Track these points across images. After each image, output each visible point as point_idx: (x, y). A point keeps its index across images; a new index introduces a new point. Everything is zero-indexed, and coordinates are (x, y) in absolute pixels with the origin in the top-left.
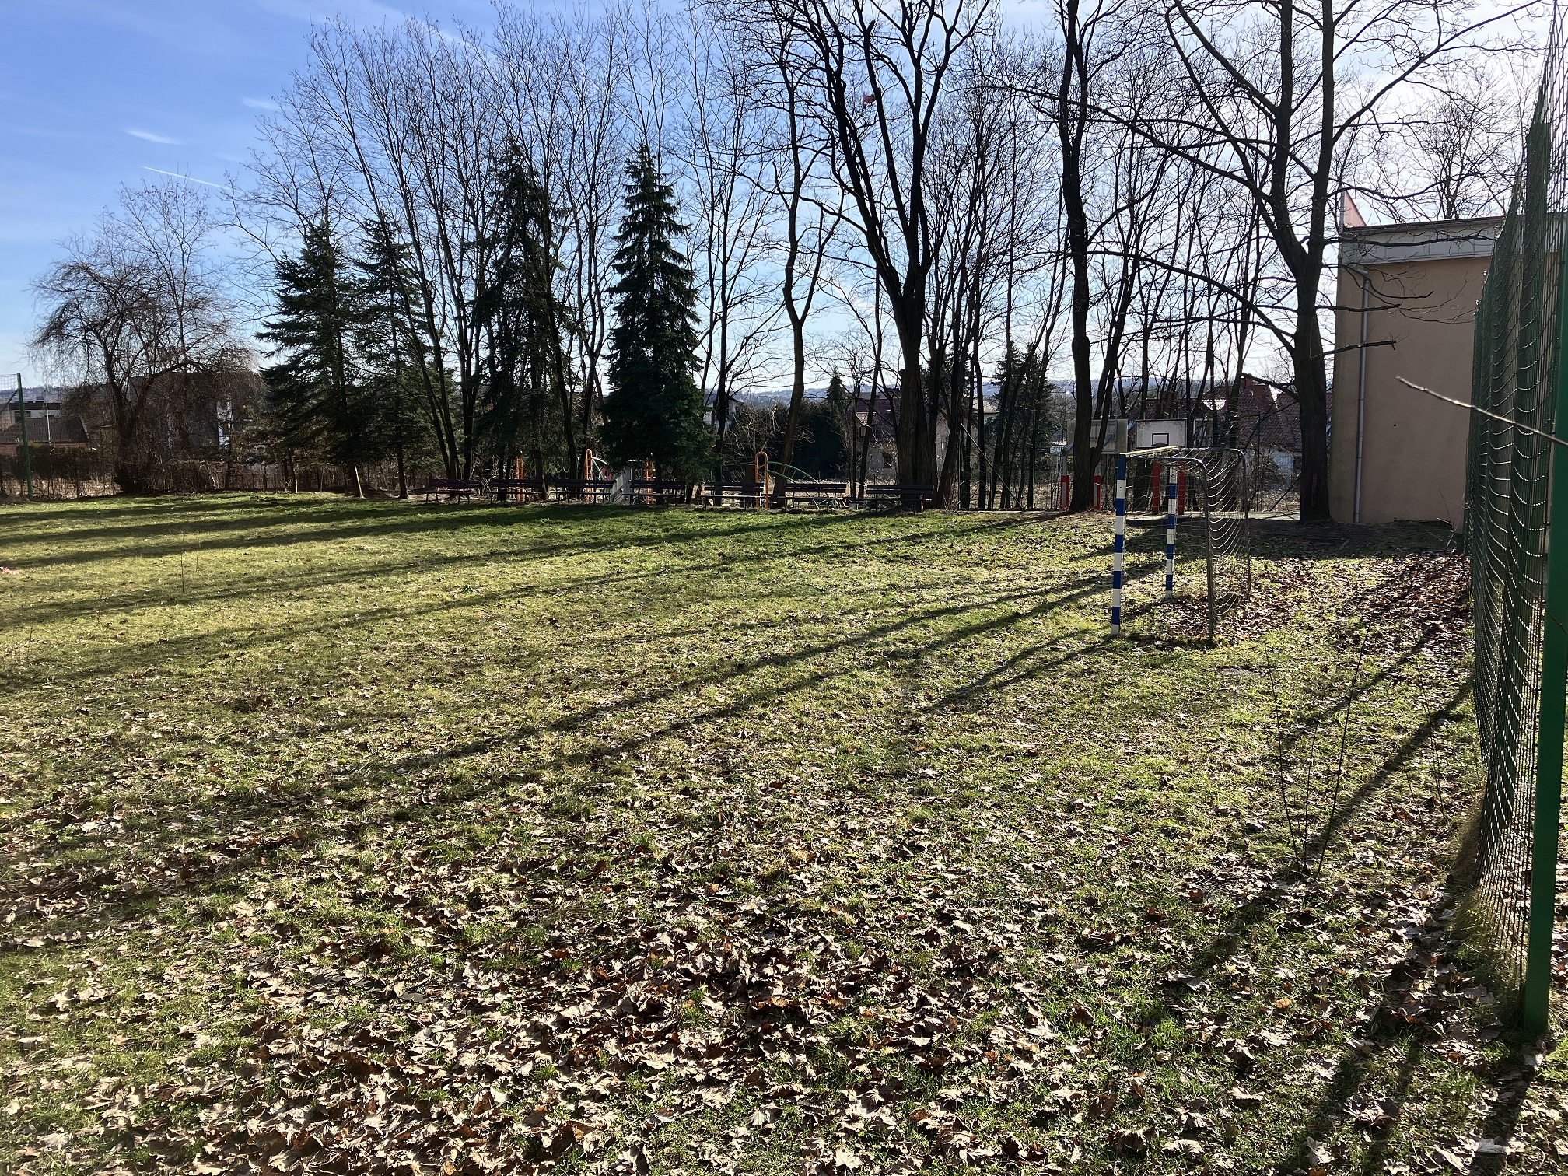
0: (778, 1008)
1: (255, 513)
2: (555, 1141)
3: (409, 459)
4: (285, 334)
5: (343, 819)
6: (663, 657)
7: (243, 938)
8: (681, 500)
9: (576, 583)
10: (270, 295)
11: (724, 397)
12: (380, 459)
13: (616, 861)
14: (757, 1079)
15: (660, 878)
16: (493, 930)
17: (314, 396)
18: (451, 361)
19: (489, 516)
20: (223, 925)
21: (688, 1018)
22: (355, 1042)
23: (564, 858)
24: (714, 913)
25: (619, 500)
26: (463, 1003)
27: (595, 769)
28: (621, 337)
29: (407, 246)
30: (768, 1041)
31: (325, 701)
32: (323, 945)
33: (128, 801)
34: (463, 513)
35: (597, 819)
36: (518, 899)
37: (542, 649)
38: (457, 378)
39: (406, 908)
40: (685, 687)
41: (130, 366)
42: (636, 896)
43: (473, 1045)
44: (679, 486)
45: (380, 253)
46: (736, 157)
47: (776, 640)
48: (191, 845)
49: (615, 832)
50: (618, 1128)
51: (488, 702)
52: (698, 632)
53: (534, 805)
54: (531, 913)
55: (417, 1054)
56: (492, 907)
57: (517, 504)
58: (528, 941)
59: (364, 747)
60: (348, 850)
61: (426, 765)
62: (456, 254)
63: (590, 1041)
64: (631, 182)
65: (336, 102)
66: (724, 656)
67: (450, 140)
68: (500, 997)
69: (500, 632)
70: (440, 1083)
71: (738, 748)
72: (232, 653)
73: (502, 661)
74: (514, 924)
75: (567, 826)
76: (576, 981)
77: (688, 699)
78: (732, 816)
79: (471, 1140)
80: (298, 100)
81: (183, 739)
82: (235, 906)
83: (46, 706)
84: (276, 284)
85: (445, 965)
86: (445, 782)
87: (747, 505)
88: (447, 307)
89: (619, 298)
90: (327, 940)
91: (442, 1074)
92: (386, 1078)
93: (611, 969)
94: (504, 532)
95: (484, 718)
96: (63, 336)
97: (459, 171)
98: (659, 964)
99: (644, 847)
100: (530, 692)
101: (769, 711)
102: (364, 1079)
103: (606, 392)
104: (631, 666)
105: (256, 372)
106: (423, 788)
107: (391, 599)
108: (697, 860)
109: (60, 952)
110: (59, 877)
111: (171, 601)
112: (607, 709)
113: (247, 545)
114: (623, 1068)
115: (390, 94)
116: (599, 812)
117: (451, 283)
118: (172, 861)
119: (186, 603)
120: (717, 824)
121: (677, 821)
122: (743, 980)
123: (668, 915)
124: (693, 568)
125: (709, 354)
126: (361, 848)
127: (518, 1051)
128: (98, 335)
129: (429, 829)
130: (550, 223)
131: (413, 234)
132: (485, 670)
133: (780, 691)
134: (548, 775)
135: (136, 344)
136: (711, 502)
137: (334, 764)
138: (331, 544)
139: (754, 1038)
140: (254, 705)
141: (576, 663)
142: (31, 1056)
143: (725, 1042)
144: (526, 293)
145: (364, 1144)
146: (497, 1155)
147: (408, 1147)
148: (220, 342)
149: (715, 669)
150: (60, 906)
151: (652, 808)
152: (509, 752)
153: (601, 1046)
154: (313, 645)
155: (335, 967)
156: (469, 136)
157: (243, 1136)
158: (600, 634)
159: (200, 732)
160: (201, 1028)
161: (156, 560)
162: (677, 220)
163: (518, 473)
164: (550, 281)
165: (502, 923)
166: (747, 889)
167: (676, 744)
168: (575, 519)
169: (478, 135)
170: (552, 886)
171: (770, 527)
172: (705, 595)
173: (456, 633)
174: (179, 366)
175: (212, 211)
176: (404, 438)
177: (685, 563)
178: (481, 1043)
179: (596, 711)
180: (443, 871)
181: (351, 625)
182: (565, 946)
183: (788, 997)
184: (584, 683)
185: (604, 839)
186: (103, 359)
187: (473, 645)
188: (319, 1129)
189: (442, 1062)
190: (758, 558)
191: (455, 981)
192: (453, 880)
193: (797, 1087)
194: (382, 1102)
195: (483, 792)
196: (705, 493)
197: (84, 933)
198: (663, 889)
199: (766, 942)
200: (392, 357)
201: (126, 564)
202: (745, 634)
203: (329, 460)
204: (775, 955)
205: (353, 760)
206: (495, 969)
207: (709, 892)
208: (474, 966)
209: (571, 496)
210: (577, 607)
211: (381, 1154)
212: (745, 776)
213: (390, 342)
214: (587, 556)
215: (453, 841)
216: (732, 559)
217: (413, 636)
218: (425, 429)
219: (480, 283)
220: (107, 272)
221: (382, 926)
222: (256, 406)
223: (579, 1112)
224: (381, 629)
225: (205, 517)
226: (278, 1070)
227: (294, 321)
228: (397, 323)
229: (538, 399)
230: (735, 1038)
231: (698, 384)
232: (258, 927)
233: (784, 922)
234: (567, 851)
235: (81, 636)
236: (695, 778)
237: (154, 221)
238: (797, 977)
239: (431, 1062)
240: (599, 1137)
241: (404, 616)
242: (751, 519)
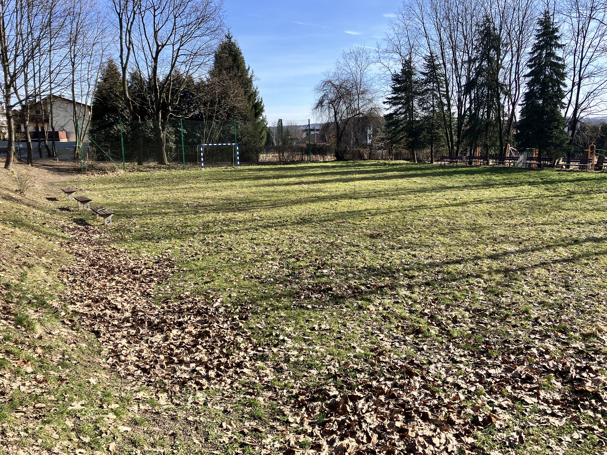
0: (589, 391)
1: (378, 168)
2: (484, 420)
3: (435, 148)
4: (393, 101)
5: (406, 282)
6: (538, 233)
7: (371, 318)
8: (550, 166)
9: (500, 200)
10: (389, 87)
11: (575, 120)
12: (424, 148)
13: (514, 315)
14: (576, 419)
15: (533, 325)
16: (462, 333)
17: (402, 124)
18: (454, 109)
19: (465, 171)
20: (365, 312)
21: (544, 386)
22: (409, 363)
23: (491, 310)
24: (559, 345)
25: (520, 165)
26: (449, 358)
27: (506, 276)
28: (527, 96)
29: (440, 64)
30: (582, 405)
31: (401, 238)
32: (398, 326)
33: (337, 264)
34: (454, 169)
35: (506, 297)
36: (472, 323)
37: (485, 225)
38: (456, 116)
39: (429, 318)
40: (548, 247)
41: (342, 115)
42: (522, 331)
43: (452, 375)
44: (550, 160)
45: (430, 68)
46: (592, 11)
47: (595, 231)
48: (355, 282)
49: (514, 303)
50: (511, 422)
51: (462, 245)
52: (556, 224)
53: (479, 287)
54: (477, 329)
55: (430, 373)
56: (462, 324)
57: (476, 166)
58: (475, 339)
59: (414, 256)
60: (408, 293)
61: (438, 266)
62: (459, 66)
63: (500, 384)
64: (539, 28)
65: (418, 11)
66: (568, 236)
67: (460, 20)
68: (463, 359)
69: (468, 217)
70: (439, 386)
71: (573, 277)
72: (370, 217)
73: (468, 229)
74: (470, 332)
75: (493, 298)
76: (495, 360)
77: (550, 253)
78: (569, 305)
79: (450, 410)
80: (404, 13)
81: (354, 246)
82: (369, 306)
83: (313, 230)
84: (391, 83)
85: (443, 342)
86: (444, 273)
87: (583, 168)
88: (454, 88)
89: (528, 79)
90: (400, 324)
91: (440, 382)
92: (419, 379)
93: (510, 358)
94: (471, 177)
95: (460, 250)
96: (322, 106)
97: (463, 32)
98: (531, 361)
99: (526, 312)
100: (479, 242)
101: (590, 262)
102: (411, 377)
103: (518, 120)
104: (524, 236)
105: (382, 116)
106: (436, 274)
107: (426, 202)
108: (551, 321)
109: (316, 311)
110: (316, 287)
111: (351, 198)
112: (512, 253)
113: (376, 179)
114: (515, 399)
115: (439, 5)
116: (507, 294)
117: (456, 77)
118: (350, 287)
119: (355, 199)
120: (561, 307)
121: (542, 303)
122: (572, 376)
123: (537, 341)
124: (554, 196)
125: (570, 101)
126: (413, 293)
127: (470, 381)
128: (333, 105)
129: (438, 290)
130: (500, 49)
131: (443, 59)
132: (461, 231)
133: (596, 254)
134: (486, 276)
135: (344, 108)
136: (564, 167)
137: (404, 261)
138: (405, 180)
139: (576, 402)
140: (377, 236)
141: (499, 232)
142: (308, 343)
143: (561, 400)
144: (487, 80)
145: (411, 400)
146: (460, 418)
147: (427, 406)
148: (370, 106)
149: (563, 241)
150: (316, 296)
151: (531, 296)
152: (470, 265)
153: (505, 388)
154: (397, 217)
155: (402, 334)
156: (469, 17)
157: (371, 386)
158: (510, 221)
159: (359, 244)
160: (358, 346)
161: (346, 183)
162: (559, 42)
163: (478, 154)
164: (498, 73)
165: (466, 331)
166: (575, 338)
167: (543, 271)
168: (501, 173)
169: (472, 17)
170: (486, 320)
171: (594, 179)
172: (559, 208)
173: (450, 216)
174: (357, 115)
175: (371, 58)
176: (433, 140)
177: (550, 193)
178: (455, 374)
179: (507, 253)
180: (443, 307)
181: (411, 210)
182: (490, 345)
183: (594, 388)
184: (502, 241)
185: (509, 306)
186: (334, 113)
187: (457, 221)
188: (396, 391)
189: (440, 378)
190: (588, 193)
191: (446, 349)
192: (446, 311)
193: (596, 427)
194: (418, 387)
195: (460, 278)
196: (561, 163)
197: (323, 306)
198: (535, 330)
199: (584, 362)
200: (431, 109)
201: (337, 184)
202: (579, 227)
203: (406, 148)
204: (588, 368)
205: (410, 260)
206: (462, 348)
207: (556, 336)
208: (453, 345)
209: (499, 163)
210: (500, 209)
211: (417, 406)
212: (576, 289)
213: (431, 103)
214: (505, 189)
215: (447, 296)
216: (574, 193)
217: (434, 216)
218: (442, 136)
219: (468, 78)
220: (337, 83)
221: (420, 323)
222: (381, 129)
223: (494, 411)
224: (422, 212)
225: (362, 169)
226: (383, 366)
227: (397, 96)
228: (435, 95)
229: (488, 123)
230: (566, 399)
231: (563, 115)
232: (377, 315)
233: (593, 356)
234: (493, 308)
235: (323, 208)
236: (551, 286)
237: (352, 63)
238: (599, 381)
239: (436, 377)
240: (502, 424)
241: (431, 208)
242: (585, 175)
